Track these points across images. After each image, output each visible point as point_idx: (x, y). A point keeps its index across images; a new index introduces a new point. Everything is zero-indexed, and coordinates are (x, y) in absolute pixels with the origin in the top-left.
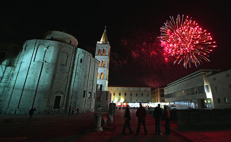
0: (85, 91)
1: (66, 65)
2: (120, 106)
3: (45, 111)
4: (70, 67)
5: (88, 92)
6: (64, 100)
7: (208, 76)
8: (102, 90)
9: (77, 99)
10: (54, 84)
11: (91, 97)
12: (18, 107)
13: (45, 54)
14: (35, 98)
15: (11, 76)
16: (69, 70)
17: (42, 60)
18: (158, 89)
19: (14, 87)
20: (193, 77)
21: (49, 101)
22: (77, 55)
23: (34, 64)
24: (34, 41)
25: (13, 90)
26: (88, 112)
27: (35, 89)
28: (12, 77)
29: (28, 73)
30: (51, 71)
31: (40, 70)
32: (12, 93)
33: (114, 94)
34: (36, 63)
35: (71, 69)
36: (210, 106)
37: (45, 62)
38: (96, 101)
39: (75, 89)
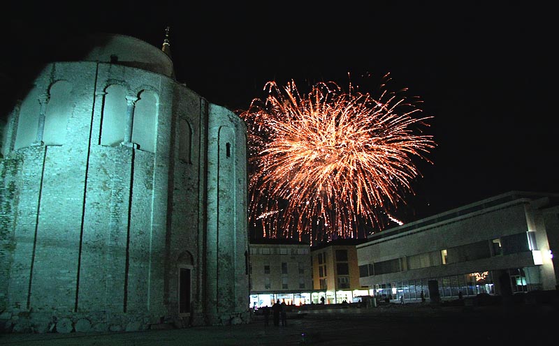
1: (190, 163)
3: (162, 319)
4: (199, 171)
6: (198, 282)
9: (232, 278)
10: (172, 228)
12: (77, 308)
13: (133, 119)
15: (8, 194)
17: (126, 139)
19: (36, 235)
21: (167, 289)
22: (214, 128)
23: (104, 155)
25: (35, 247)
27: (125, 246)
28: (11, 198)
29: (85, 187)
30: (158, 180)
31: (128, 178)
34: (109, 149)
35: (202, 179)
37: (138, 147)
39: (225, 248)
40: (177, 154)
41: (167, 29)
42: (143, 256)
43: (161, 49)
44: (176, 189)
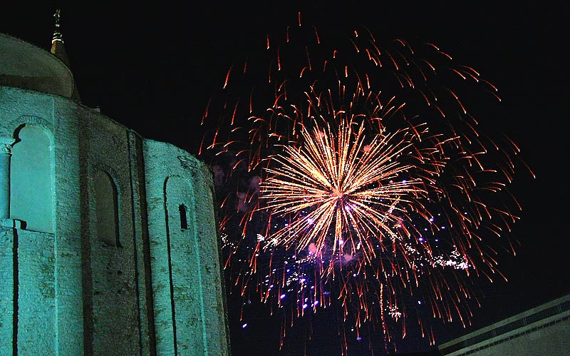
1: (119, 245)
22: (157, 182)
40: (93, 231)
41: (57, 15)
43: (49, 51)
44: (97, 293)
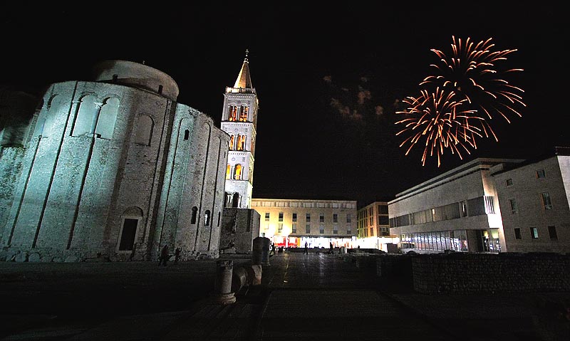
0: (196, 208)
1: (149, 145)
2: (281, 244)
3: (99, 255)
4: (159, 151)
5: (202, 210)
6: (145, 229)
7: (493, 175)
8: (239, 207)
9: (176, 226)
10: (120, 190)
11: (210, 223)
12: (34, 245)
13: (98, 117)
14: (74, 225)
16: (158, 156)
17: (91, 131)
18: (375, 206)
19: (23, 196)
20: (456, 176)
21: (107, 232)
22: (177, 120)
23: (72, 142)
24: (69, 85)
25: (20, 204)
26: (204, 258)
27: (76, 203)
28: (17, 172)
29: (56, 164)
30: (112, 159)
31: (87, 157)
32: (18, 212)
33: (267, 217)
34: (76, 138)
35: (161, 156)
36: (497, 246)
37: (99, 136)
38: (222, 233)
39: (173, 204)
40: (132, 140)
42: (90, 210)
44: (128, 164)
